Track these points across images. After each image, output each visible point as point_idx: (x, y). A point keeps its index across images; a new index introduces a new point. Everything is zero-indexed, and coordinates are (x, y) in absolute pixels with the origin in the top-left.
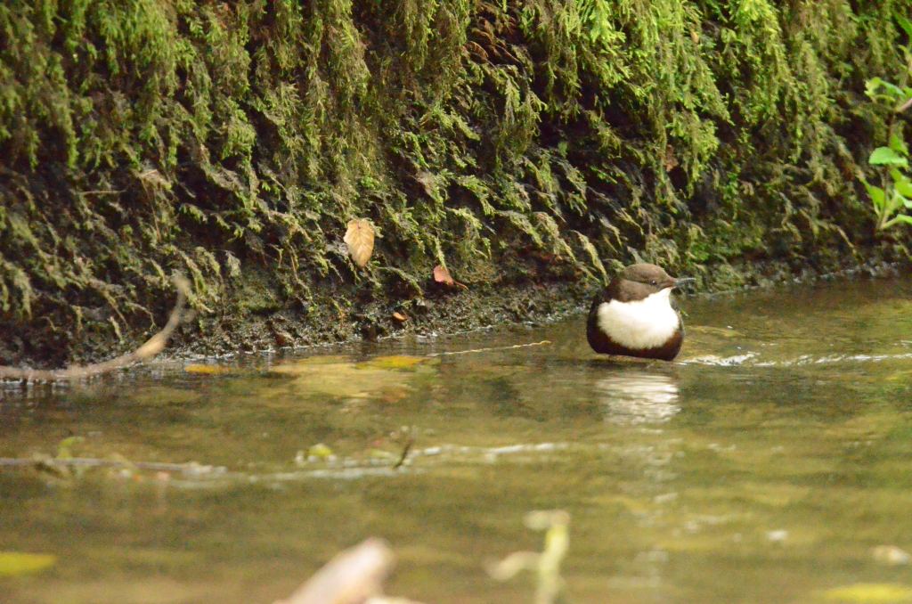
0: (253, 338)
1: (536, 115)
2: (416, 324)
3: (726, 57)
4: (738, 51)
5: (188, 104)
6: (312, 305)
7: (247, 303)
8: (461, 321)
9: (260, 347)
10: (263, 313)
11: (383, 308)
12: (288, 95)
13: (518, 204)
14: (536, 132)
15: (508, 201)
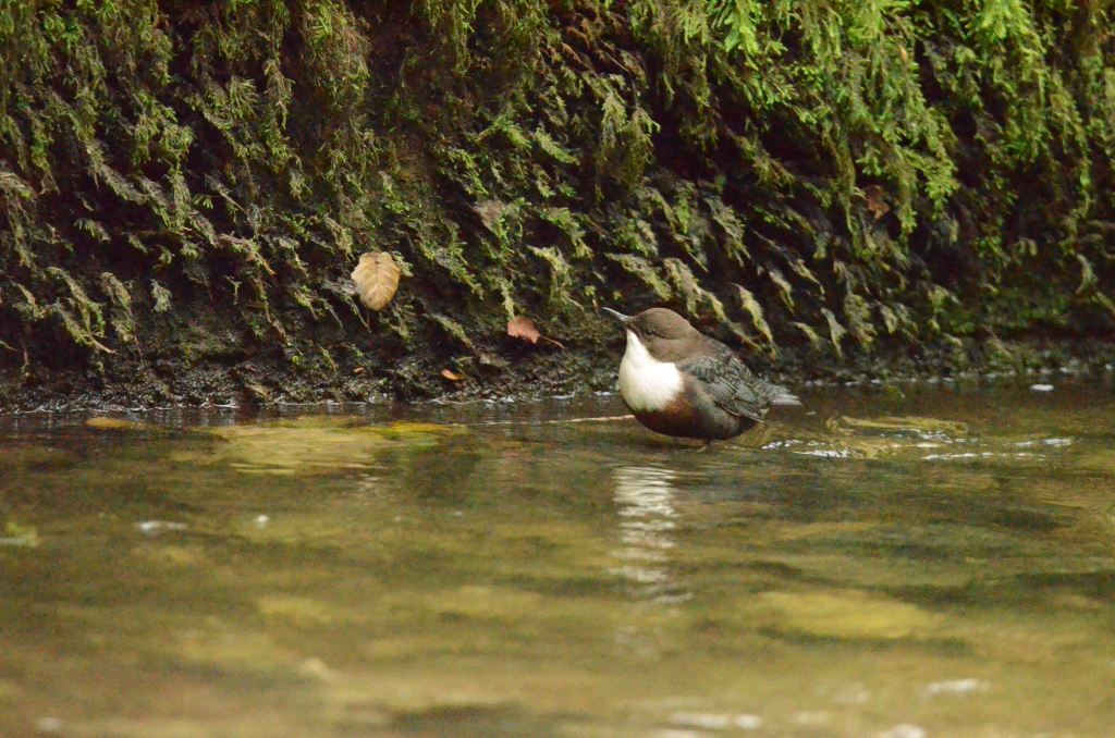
0: (206, 389)
1: (646, 138)
2: (482, 386)
3: (962, 81)
4: (979, 74)
5: (69, 95)
6: (298, 354)
7: (196, 346)
8: (559, 386)
9: (216, 400)
10: (226, 359)
11: (425, 365)
12: (239, 93)
13: (640, 246)
14: (649, 157)
15: (622, 242)
